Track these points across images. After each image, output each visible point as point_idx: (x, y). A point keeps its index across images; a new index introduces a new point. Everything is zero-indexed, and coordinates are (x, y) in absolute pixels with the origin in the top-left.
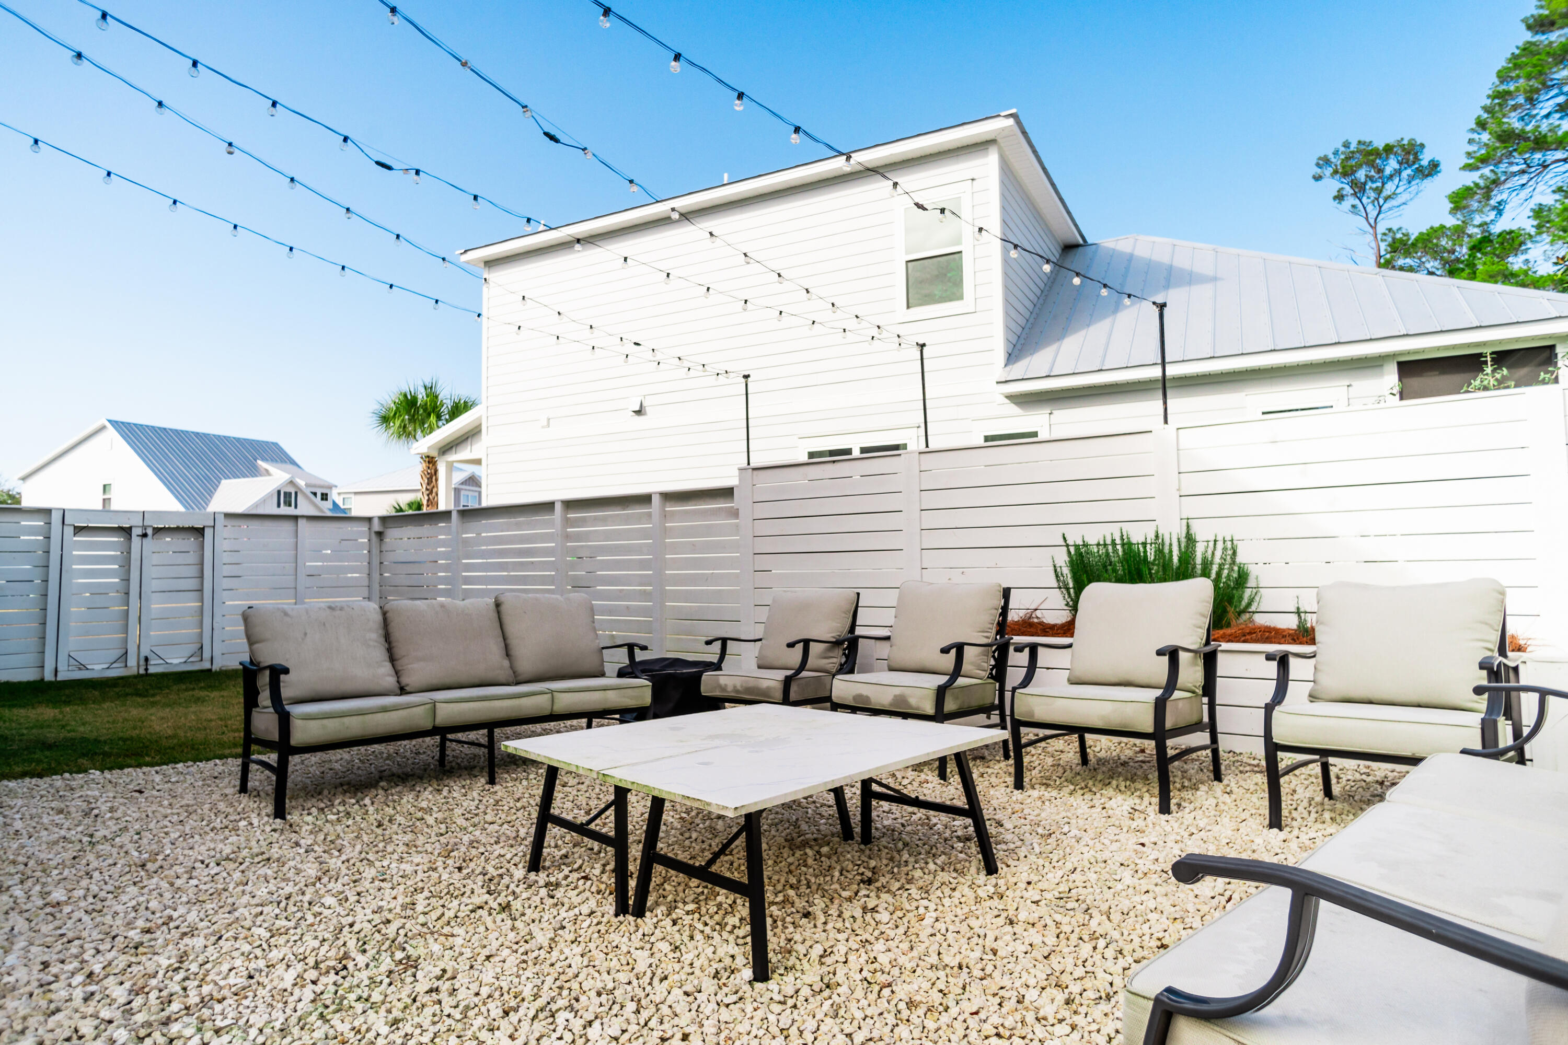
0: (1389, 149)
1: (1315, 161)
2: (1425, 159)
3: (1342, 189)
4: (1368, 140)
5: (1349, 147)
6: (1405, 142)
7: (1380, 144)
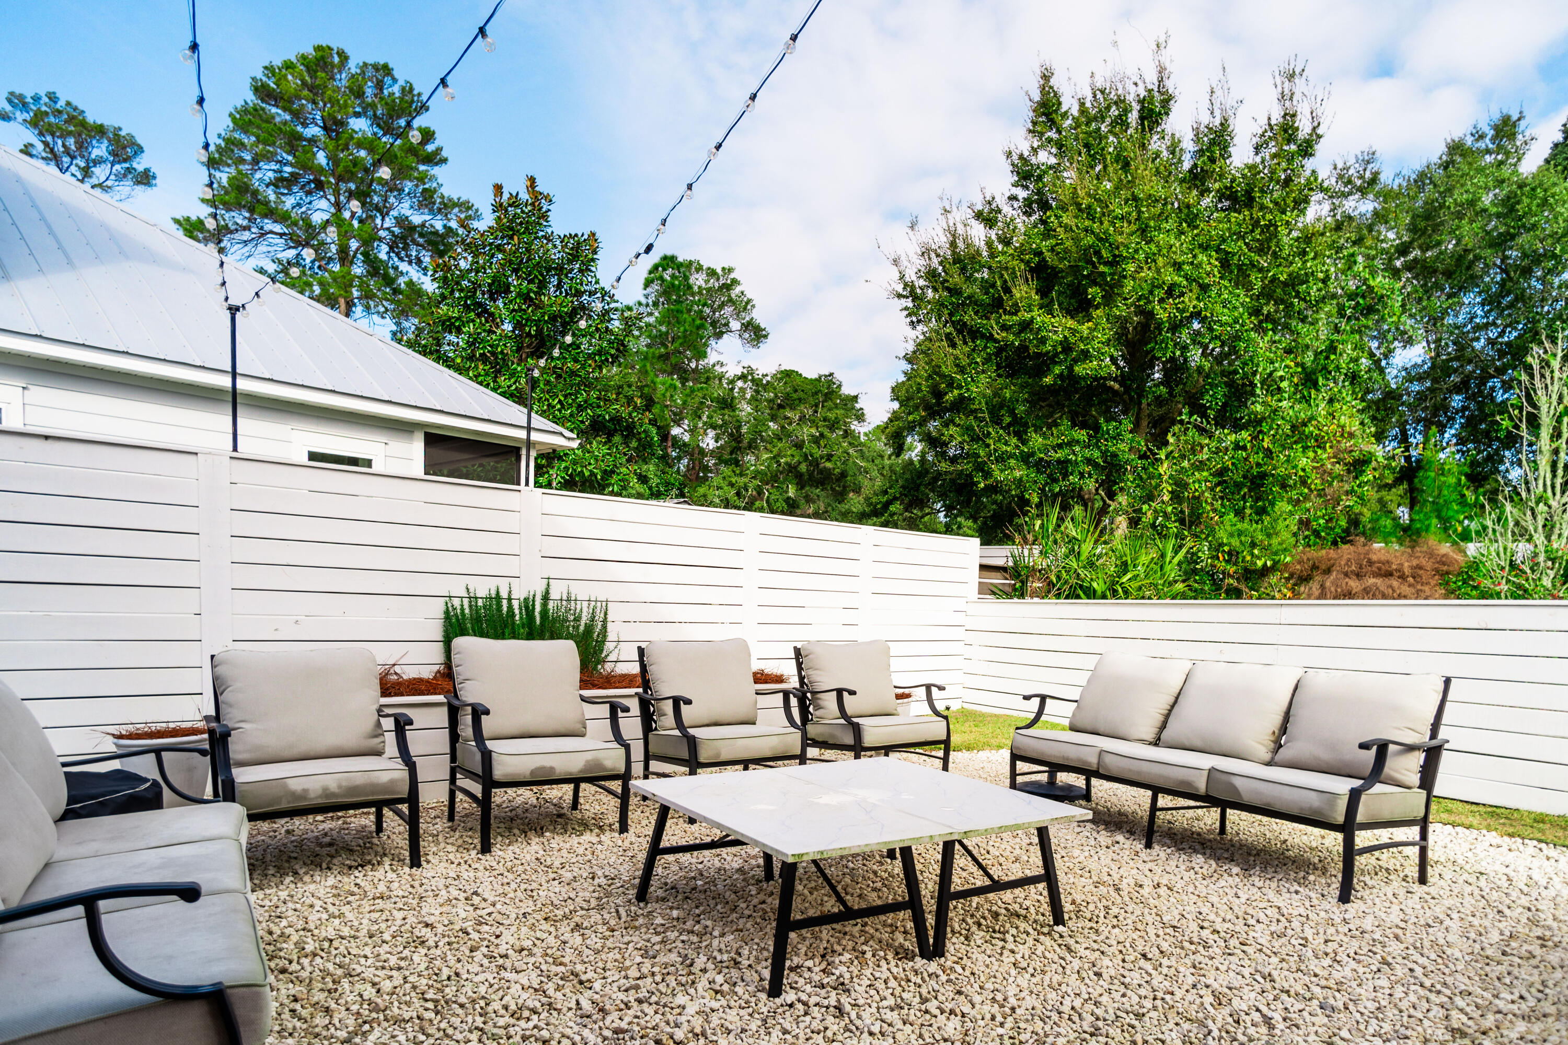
0: (100, 131)
1: (6, 95)
2: (140, 165)
3: (32, 145)
4: (81, 107)
5: (56, 103)
6: (123, 133)
7: (92, 117)
